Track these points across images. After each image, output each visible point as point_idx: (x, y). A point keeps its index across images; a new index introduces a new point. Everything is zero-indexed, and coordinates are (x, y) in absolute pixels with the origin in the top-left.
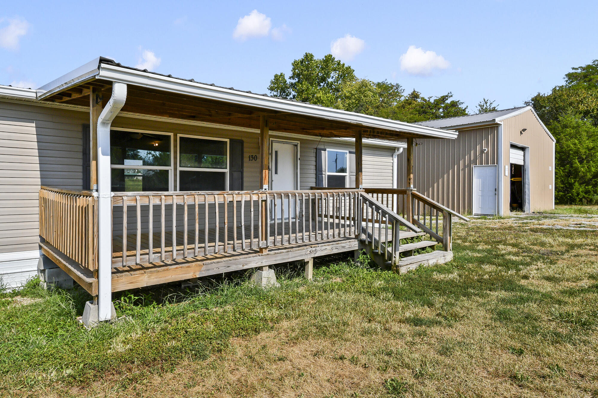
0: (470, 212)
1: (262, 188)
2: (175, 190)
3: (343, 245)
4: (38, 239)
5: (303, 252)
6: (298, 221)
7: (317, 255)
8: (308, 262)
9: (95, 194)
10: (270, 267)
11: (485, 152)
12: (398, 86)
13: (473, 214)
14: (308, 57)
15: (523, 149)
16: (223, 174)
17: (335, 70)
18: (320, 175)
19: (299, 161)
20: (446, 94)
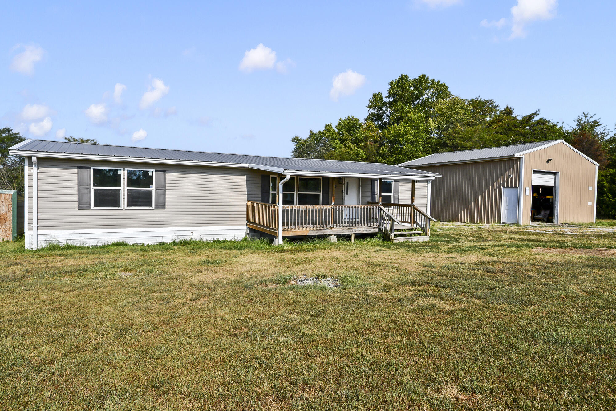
0: (499, 221)
1: (332, 204)
2: (296, 204)
3: (370, 229)
4: (246, 222)
5: (349, 231)
6: (359, 220)
7: (356, 232)
8: (352, 235)
9: (278, 205)
10: (335, 235)
11: (511, 177)
12: (491, 102)
13: (502, 222)
14: (403, 79)
15: (555, 174)
16: (319, 195)
17: (429, 88)
18: (374, 195)
19: (360, 187)
20: (534, 112)
